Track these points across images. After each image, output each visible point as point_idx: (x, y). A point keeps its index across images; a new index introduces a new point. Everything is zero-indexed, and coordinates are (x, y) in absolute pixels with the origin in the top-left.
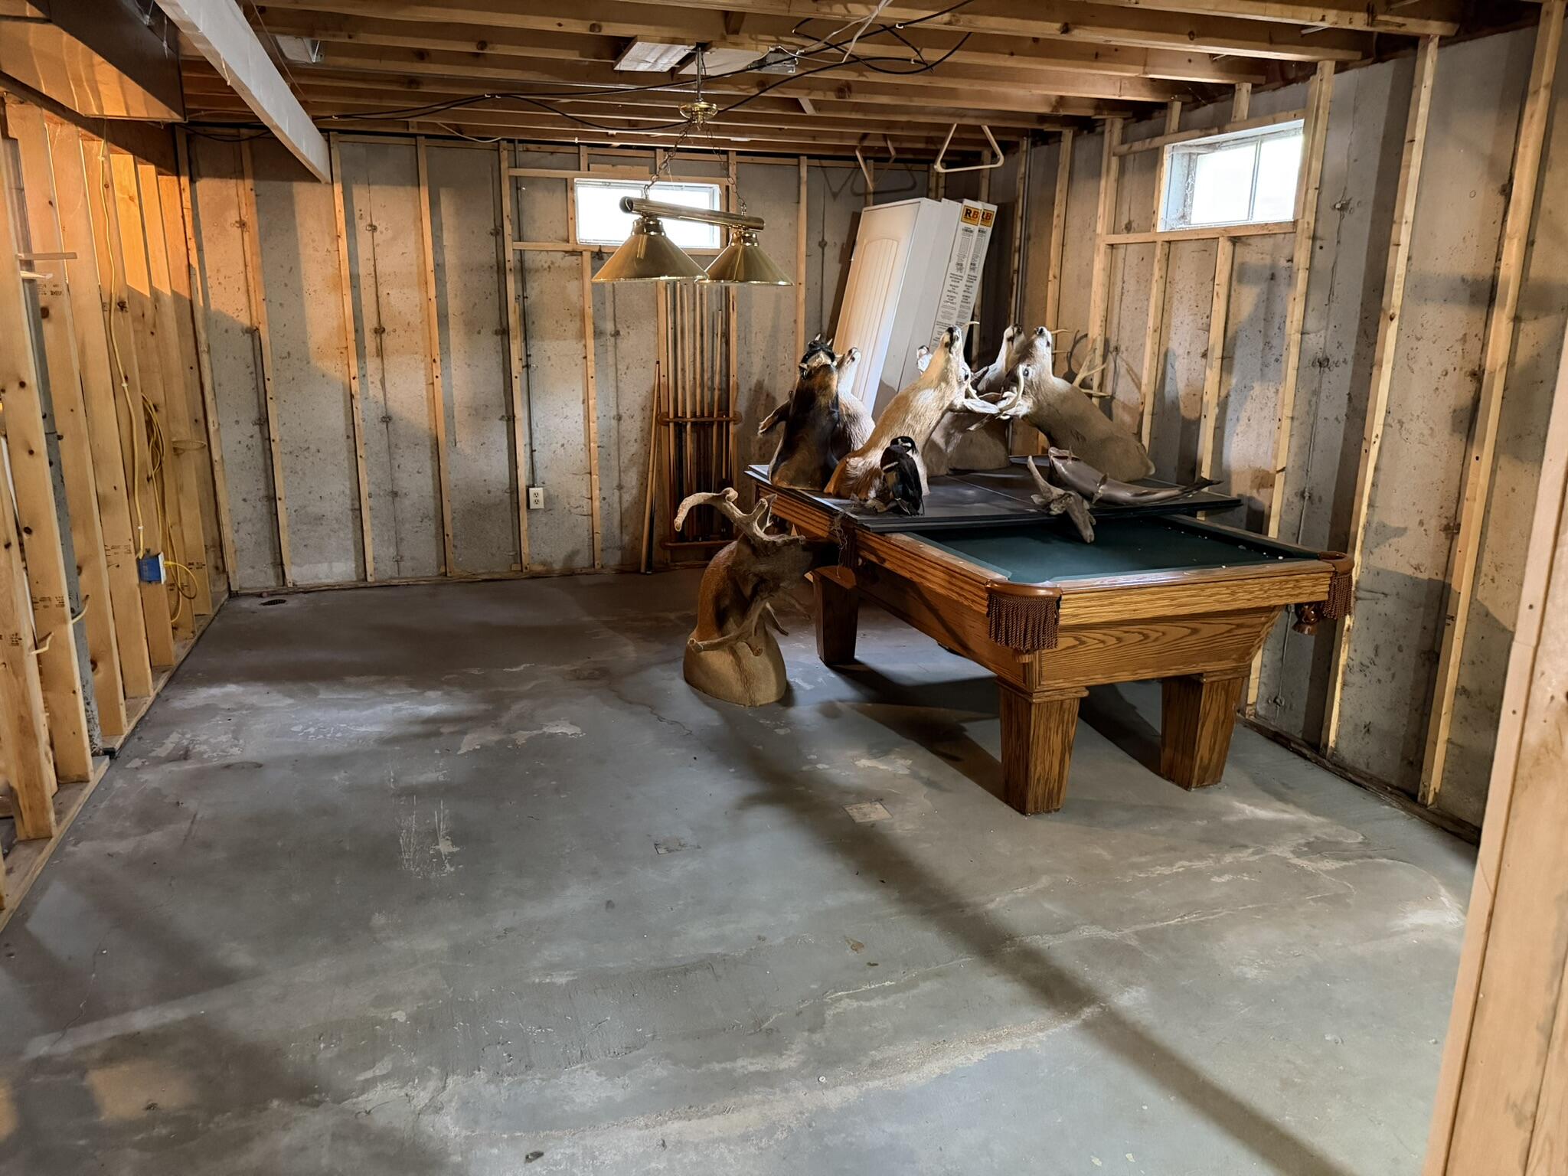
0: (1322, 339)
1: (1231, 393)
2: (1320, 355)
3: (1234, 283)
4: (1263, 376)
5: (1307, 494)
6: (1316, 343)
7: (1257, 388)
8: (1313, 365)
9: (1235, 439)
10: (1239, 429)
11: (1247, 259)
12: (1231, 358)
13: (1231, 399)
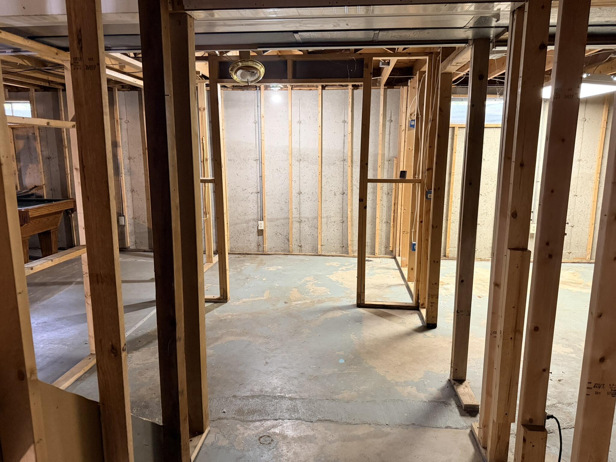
0: (48, 153)
1: (22, 167)
2: (48, 156)
3: (15, 140)
4: (31, 163)
5: (53, 189)
6: (46, 153)
7: (30, 165)
8: (46, 158)
9: (26, 179)
10: (27, 176)
11: (18, 133)
12: (19, 158)
13: (22, 169)
